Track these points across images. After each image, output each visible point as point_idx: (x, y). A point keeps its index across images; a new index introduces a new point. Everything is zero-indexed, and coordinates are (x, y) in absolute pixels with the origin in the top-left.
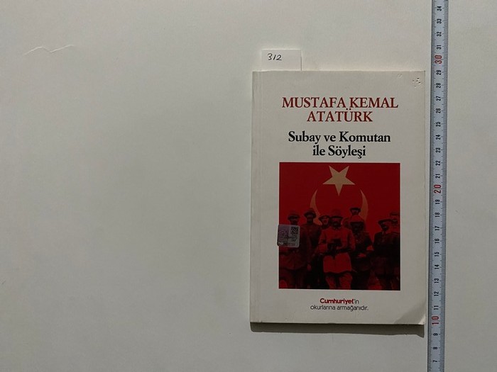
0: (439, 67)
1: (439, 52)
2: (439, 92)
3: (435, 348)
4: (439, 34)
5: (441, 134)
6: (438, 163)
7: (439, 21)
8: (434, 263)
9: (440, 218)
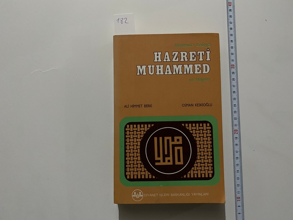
0: (233, 70)
1: (233, 63)
2: (234, 83)
3: (239, 213)
4: (232, 54)
5: (237, 104)
6: (235, 119)
7: (232, 47)
8: (236, 170)
9: (238, 147)
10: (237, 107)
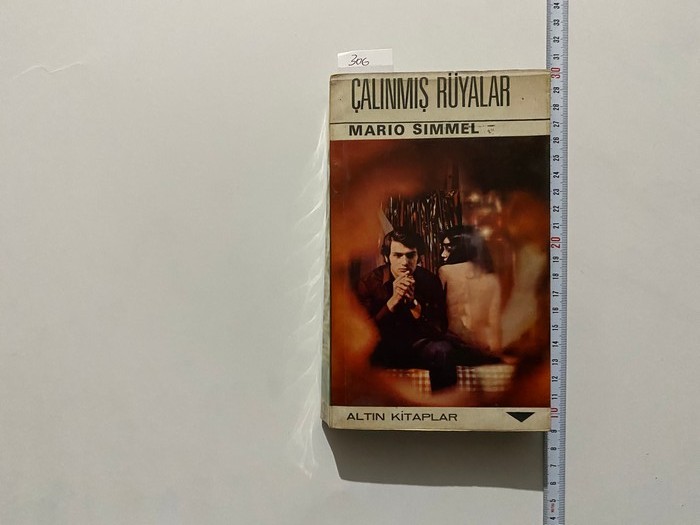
0: (557, 83)
1: (557, 64)
2: (557, 116)
3: (553, 449)
4: (556, 40)
6: (556, 209)
7: (557, 22)
8: (552, 339)
9: (559, 281)
10: (561, 179)
